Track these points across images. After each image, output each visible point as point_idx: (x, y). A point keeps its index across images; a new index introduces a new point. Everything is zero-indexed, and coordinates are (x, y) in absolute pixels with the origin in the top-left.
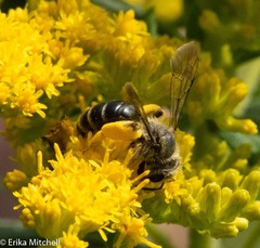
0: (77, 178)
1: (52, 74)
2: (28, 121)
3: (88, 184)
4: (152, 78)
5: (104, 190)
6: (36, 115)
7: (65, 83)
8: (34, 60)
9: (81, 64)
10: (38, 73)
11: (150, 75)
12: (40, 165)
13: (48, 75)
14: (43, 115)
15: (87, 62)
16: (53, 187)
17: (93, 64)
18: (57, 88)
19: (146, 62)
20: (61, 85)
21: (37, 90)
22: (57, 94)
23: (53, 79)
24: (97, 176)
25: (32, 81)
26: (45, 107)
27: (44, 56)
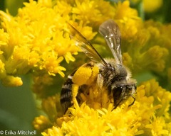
0: (88, 122)
1: (70, 46)
2: (52, 79)
3: (96, 126)
7: (79, 52)
8: (57, 35)
10: (59, 44)
13: (67, 46)
17: (99, 39)
18: (73, 56)
19: (138, 38)
20: (76, 53)
21: (58, 57)
22: (73, 60)
23: (70, 49)
24: (103, 121)
25: (55, 50)
26: (64, 69)
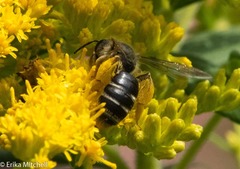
4: (105, 24)
5: (68, 118)
6: (9, 56)
9: (45, 13)
11: (102, 21)
12: (13, 98)
14: (15, 56)
15: (50, 11)
16: (26, 117)
27: (15, 7)
